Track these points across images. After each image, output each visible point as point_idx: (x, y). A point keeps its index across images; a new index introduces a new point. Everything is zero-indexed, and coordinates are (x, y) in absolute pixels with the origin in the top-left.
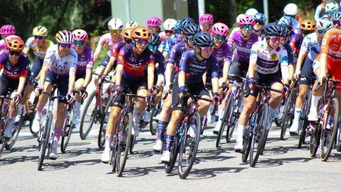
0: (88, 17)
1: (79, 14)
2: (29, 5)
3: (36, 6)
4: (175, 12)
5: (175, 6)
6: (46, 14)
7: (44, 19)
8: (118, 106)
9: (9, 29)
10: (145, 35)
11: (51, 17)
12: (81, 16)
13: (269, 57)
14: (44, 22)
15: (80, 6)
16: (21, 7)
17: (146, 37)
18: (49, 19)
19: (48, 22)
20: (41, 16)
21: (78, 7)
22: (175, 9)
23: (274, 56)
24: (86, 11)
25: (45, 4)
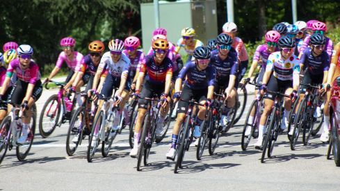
0: (118, 30)
1: (109, 27)
2: (59, 19)
3: (66, 19)
4: (204, 24)
5: (204, 19)
6: (76, 27)
7: (75, 31)
8: (144, 108)
9: (70, 40)
10: (163, 45)
11: (81, 29)
12: (111, 29)
13: (283, 66)
14: (74, 34)
15: (110, 19)
16: (52, 20)
17: (164, 48)
18: (79, 32)
19: (78, 34)
20: (71, 29)
21: (108, 20)
22: (204, 22)
23: (288, 64)
24: (116, 24)
25: (75, 17)
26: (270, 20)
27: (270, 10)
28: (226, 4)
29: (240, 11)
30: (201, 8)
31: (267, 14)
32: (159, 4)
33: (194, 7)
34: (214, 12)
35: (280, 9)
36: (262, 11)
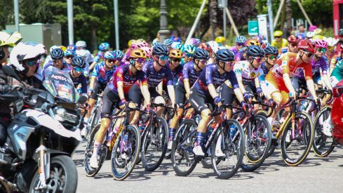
4: (52, 42)
8: (108, 117)
13: (249, 75)
22: (52, 39)
26: (99, 39)
27: (99, 32)
28: (67, 27)
29: (78, 32)
30: (50, 30)
31: (97, 35)
32: (19, 26)
33: (45, 29)
34: (59, 32)
35: (106, 31)
36: (94, 33)
